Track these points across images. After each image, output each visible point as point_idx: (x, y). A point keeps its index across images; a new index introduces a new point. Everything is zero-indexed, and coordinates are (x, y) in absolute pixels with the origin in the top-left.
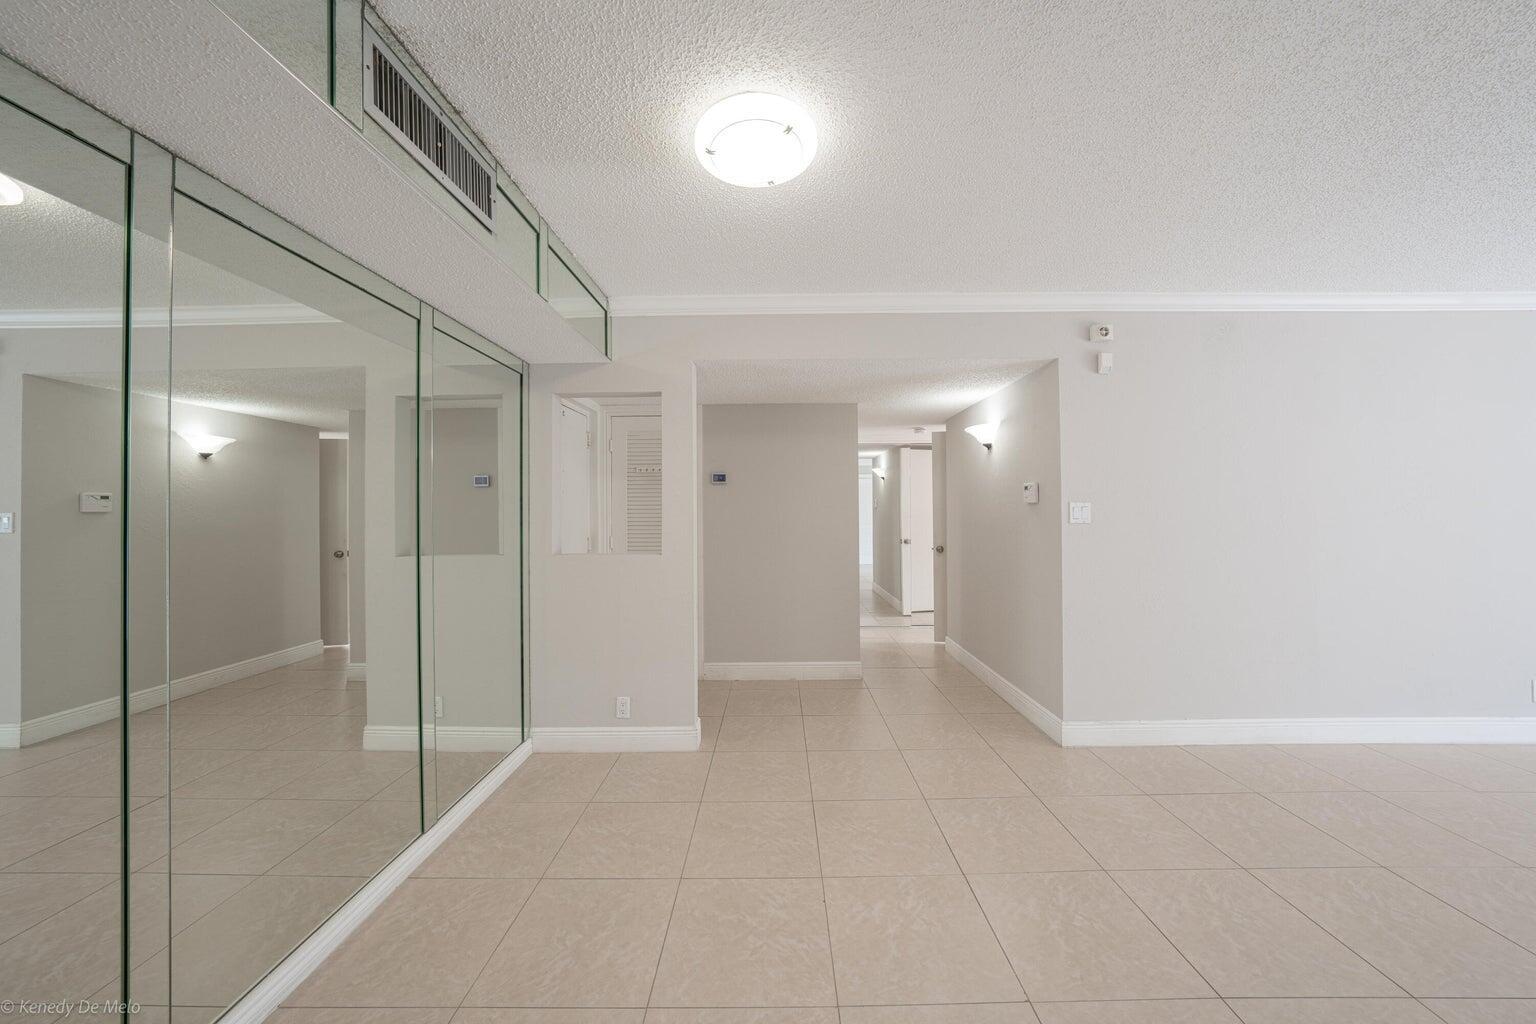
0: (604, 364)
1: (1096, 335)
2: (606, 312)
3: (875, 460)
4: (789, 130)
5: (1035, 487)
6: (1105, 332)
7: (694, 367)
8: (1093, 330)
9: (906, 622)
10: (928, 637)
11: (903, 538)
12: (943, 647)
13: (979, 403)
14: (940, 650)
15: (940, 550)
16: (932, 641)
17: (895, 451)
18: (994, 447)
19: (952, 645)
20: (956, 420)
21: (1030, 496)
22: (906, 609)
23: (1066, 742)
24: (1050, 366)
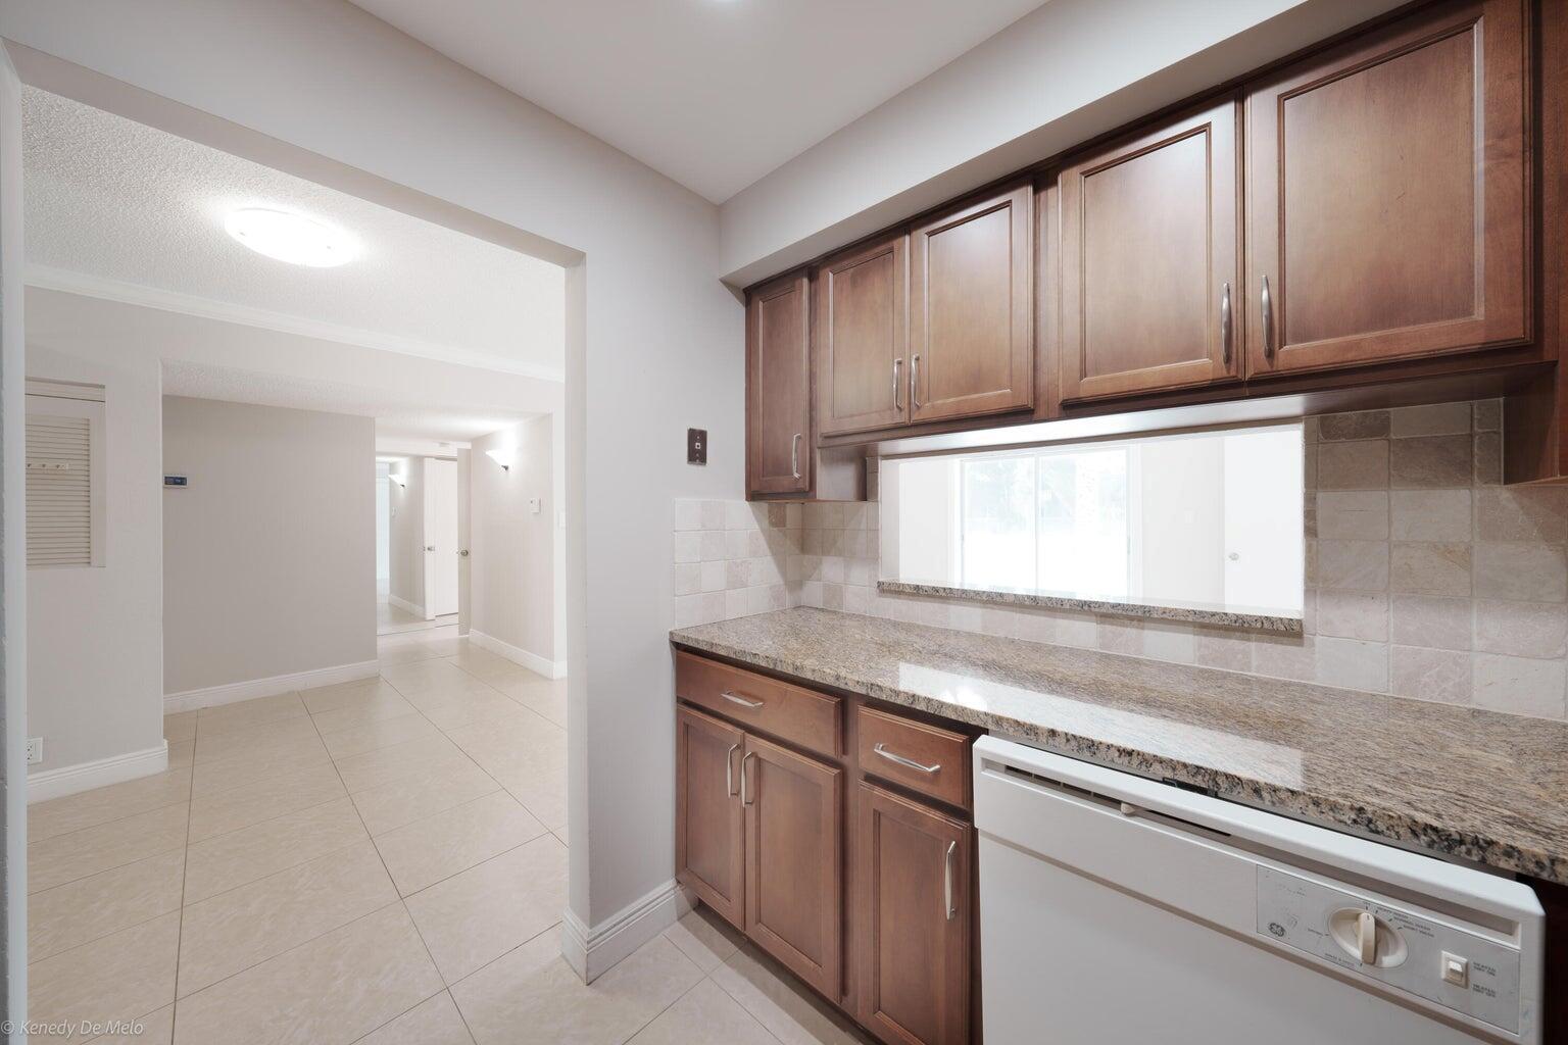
3: (393, 468)
5: (537, 502)
7: (160, 364)
9: (430, 625)
10: (453, 633)
11: (427, 545)
12: (467, 639)
13: (496, 432)
14: (464, 641)
15: (465, 553)
16: (456, 635)
17: (418, 461)
18: (510, 469)
19: (476, 635)
20: (480, 442)
21: (534, 508)
22: (430, 615)
23: (554, 678)
24: (549, 416)
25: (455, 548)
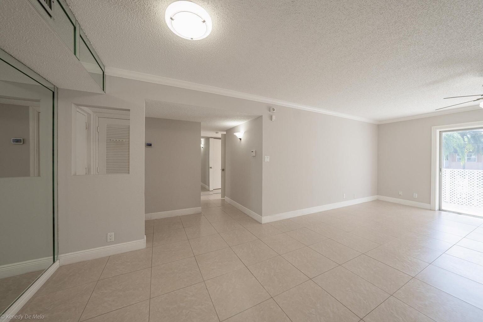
0: (101, 94)
1: (272, 110)
2: (103, 72)
4: (204, 21)
5: (255, 152)
6: (274, 110)
7: (144, 101)
8: (271, 109)
9: (211, 193)
10: (219, 197)
11: (210, 167)
12: (224, 199)
13: (237, 126)
14: (223, 201)
15: (223, 170)
16: (220, 198)
17: (207, 139)
18: (242, 139)
19: (227, 199)
20: (229, 131)
21: (254, 154)
22: (211, 189)
23: (263, 222)
24: (260, 117)
25: (220, 168)
